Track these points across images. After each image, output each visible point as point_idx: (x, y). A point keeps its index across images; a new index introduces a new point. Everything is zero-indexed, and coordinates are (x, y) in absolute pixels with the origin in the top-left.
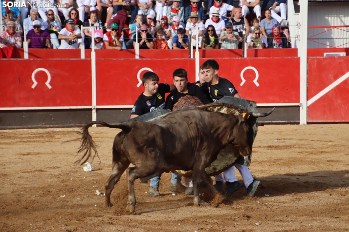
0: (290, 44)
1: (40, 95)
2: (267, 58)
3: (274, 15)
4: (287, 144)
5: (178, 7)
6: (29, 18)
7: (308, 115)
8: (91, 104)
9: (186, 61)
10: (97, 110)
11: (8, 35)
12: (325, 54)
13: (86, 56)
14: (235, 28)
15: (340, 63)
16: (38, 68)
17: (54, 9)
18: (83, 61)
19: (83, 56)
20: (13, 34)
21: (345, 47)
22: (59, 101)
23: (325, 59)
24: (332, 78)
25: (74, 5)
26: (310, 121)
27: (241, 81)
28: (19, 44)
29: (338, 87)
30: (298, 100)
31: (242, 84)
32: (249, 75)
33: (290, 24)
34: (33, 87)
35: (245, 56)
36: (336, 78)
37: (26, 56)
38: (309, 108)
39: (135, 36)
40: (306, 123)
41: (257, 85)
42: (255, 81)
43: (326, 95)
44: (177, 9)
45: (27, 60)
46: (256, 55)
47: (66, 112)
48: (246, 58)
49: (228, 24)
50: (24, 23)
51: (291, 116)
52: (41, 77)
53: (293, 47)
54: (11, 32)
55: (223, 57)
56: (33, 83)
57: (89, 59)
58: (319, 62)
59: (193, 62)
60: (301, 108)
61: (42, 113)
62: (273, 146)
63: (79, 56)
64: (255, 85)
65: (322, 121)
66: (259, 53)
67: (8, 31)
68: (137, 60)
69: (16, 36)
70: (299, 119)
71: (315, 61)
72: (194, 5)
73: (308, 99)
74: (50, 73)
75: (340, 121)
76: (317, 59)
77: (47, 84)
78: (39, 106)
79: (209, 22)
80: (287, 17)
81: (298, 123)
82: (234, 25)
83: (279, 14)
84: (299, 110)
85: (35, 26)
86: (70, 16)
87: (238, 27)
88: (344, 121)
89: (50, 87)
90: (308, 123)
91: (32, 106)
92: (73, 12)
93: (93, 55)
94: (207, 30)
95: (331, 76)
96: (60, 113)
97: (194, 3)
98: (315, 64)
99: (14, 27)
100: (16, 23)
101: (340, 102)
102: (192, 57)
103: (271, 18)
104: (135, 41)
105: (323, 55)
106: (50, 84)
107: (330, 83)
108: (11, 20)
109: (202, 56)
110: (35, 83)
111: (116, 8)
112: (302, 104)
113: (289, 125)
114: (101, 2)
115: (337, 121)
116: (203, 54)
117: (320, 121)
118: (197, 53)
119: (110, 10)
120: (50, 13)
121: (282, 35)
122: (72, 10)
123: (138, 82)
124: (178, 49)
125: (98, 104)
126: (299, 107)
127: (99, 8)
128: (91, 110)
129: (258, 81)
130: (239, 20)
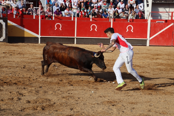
0: (144, 18)
1: (58, 32)
2: (136, 22)
3: (140, 7)
4: (142, 53)
5: (106, 3)
6: (55, 6)
7: (150, 43)
8: (74, 36)
9: (108, 22)
10: (76, 38)
11: (48, 11)
12: (157, 22)
13: (73, 19)
14: (125, 12)
15: (162, 25)
16: (57, 23)
17: (63, 3)
18: (72, 21)
19: (72, 20)
20: (50, 11)
21: (164, 19)
22: (64, 35)
23: (157, 23)
24: (159, 30)
25: (70, 2)
26: (150, 45)
27: (127, 30)
28: (51, 14)
29: (161, 33)
30: (146, 37)
31: (127, 31)
32: (130, 28)
33: (145, 11)
34: (55, 29)
35: (129, 21)
36: (160, 30)
37: (53, 19)
38: (150, 41)
39: (90, 13)
40: (149, 46)
41: (132, 32)
42: (132, 30)
43: (157, 36)
44: (106, 4)
45: (54, 20)
46: (133, 21)
47: (66, 39)
49: (123, 11)
50: (53, 8)
51: (143, 43)
52: (58, 26)
53: (146, 19)
54: (49, 10)
55: (121, 21)
56: (55, 28)
57: (74, 21)
58: (155, 24)
59: (110, 23)
60: (147, 40)
61: (58, 38)
62: (137, 53)
63: (71, 19)
64: (131, 32)
65: (155, 45)
66: (134, 21)
67: (48, 10)
68: (91, 21)
69: (50, 12)
70: (146, 44)
71: (153, 24)
72: (111, 3)
73: (150, 37)
74: (61, 25)
75: (161, 45)
76: (154, 23)
77: (60, 28)
78: (57, 36)
79: (116, 9)
80: (144, 8)
81: (146, 46)
82: (125, 10)
83: (141, 7)
84: (147, 41)
85: (57, 9)
86: (69, 5)
87: (127, 12)
88: (162, 45)
89: (61, 30)
90: (150, 46)
91: (55, 36)
92: (70, 4)
93: (76, 19)
94: (116, 11)
95: (158, 29)
96: (64, 39)
97: (111, 2)
98: (153, 25)
99: (50, 9)
100: (51, 7)
101: (161, 39)
102: (110, 21)
103: (138, 8)
104: (90, 15)
105: (156, 22)
106: (61, 29)
107: (158, 32)
108: (49, 6)
109: (114, 21)
110: (56, 28)
111: (84, 3)
112: (147, 39)
113: (143, 46)
114: (79, 1)
115: (160, 45)
116: (114, 20)
117: (154, 45)
118: (112, 20)
119: (82, 4)
120: (62, 4)
121: (142, 14)
122: (69, 3)
123: (91, 29)
124: (104, 18)
125: (77, 36)
126: (146, 40)
127: (79, 3)
128: (74, 38)
129: (133, 30)
130: (127, 9)
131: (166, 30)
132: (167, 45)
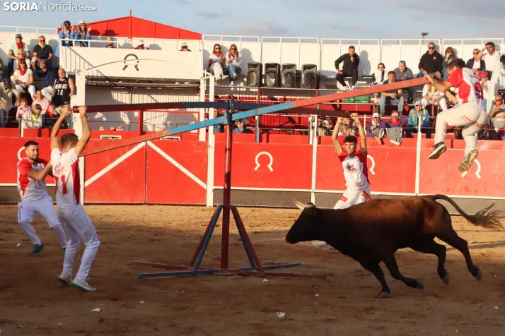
2: (44, 138)
7: (86, 197)
12: (101, 136)
23: (101, 141)
24: (108, 160)
26: (86, 202)
29: (114, 169)
35: (22, 136)
36: (112, 160)
38: (86, 189)
43: (103, 176)
48: (23, 138)
65: (99, 202)
71: (92, 142)
73: (85, 181)
75: (116, 202)
90: (85, 204)
95: (107, 158)
98: (93, 146)
101: (116, 183)
105: (99, 138)
107: (107, 165)
117: (97, 202)
131: (127, 160)
132: (133, 201)
